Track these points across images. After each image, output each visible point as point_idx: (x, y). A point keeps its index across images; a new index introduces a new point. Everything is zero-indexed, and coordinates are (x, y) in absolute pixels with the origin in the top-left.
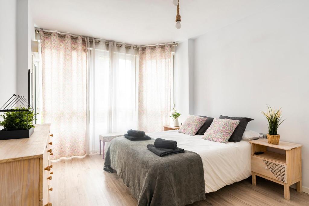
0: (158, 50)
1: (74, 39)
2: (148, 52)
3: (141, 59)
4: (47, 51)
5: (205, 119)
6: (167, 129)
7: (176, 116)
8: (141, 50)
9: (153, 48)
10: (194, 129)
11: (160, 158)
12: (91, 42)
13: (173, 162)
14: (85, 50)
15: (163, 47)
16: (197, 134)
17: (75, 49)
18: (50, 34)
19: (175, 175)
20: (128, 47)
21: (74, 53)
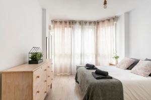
0: (106, 22)
1: (66, 22)
2: (100, 23)
3: (97, 28)
4: (56, 29)
5: (134, 60)
6: (111, 65)
7: (117, 58)
8: (97, 23)
9: (103, 21)
10: (126, 66)
11: (96, 80)
12: (73, 23)
13: (102, 83)
14: (70, 27)
15: (109, 20)
16: (128, 69)
17: (66, 27)
18: (56, 22)
19: (102, 91)
20: (90, 23)
21: (66, 29)
